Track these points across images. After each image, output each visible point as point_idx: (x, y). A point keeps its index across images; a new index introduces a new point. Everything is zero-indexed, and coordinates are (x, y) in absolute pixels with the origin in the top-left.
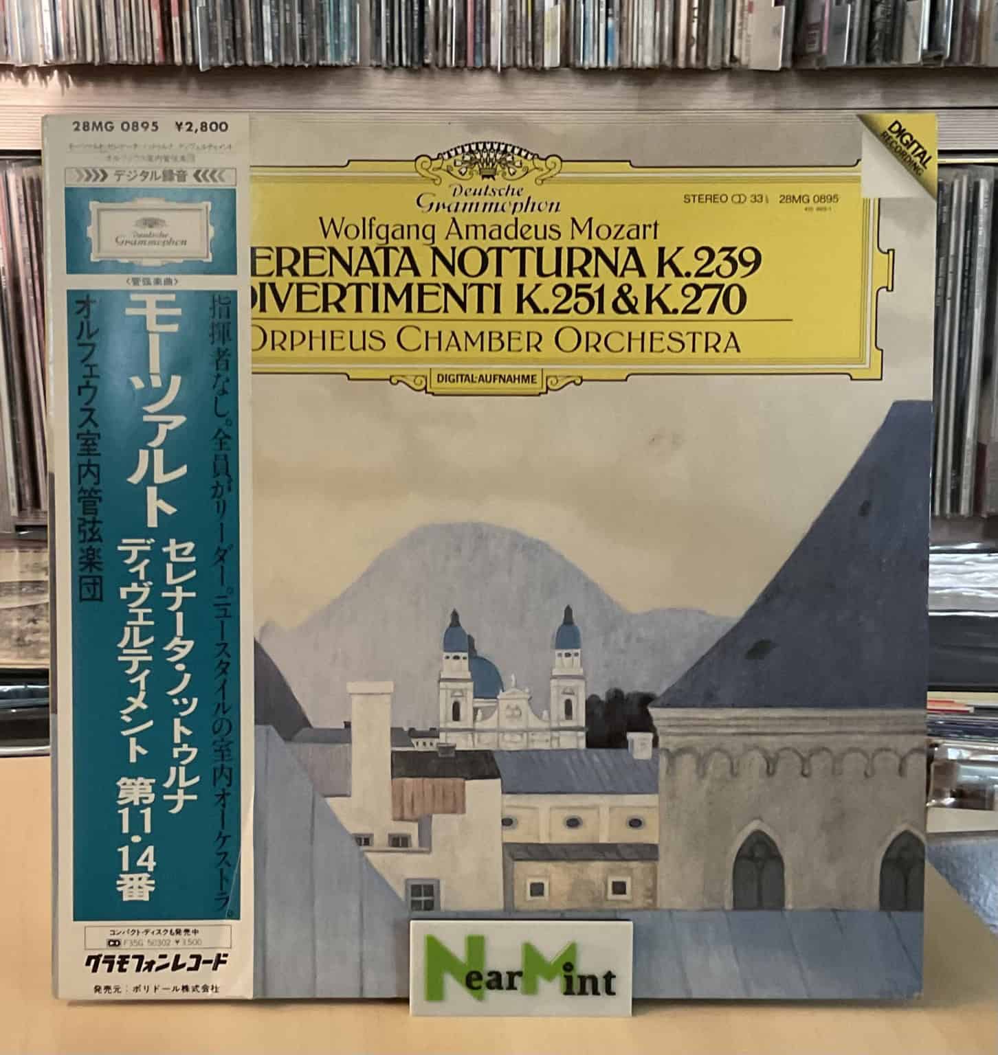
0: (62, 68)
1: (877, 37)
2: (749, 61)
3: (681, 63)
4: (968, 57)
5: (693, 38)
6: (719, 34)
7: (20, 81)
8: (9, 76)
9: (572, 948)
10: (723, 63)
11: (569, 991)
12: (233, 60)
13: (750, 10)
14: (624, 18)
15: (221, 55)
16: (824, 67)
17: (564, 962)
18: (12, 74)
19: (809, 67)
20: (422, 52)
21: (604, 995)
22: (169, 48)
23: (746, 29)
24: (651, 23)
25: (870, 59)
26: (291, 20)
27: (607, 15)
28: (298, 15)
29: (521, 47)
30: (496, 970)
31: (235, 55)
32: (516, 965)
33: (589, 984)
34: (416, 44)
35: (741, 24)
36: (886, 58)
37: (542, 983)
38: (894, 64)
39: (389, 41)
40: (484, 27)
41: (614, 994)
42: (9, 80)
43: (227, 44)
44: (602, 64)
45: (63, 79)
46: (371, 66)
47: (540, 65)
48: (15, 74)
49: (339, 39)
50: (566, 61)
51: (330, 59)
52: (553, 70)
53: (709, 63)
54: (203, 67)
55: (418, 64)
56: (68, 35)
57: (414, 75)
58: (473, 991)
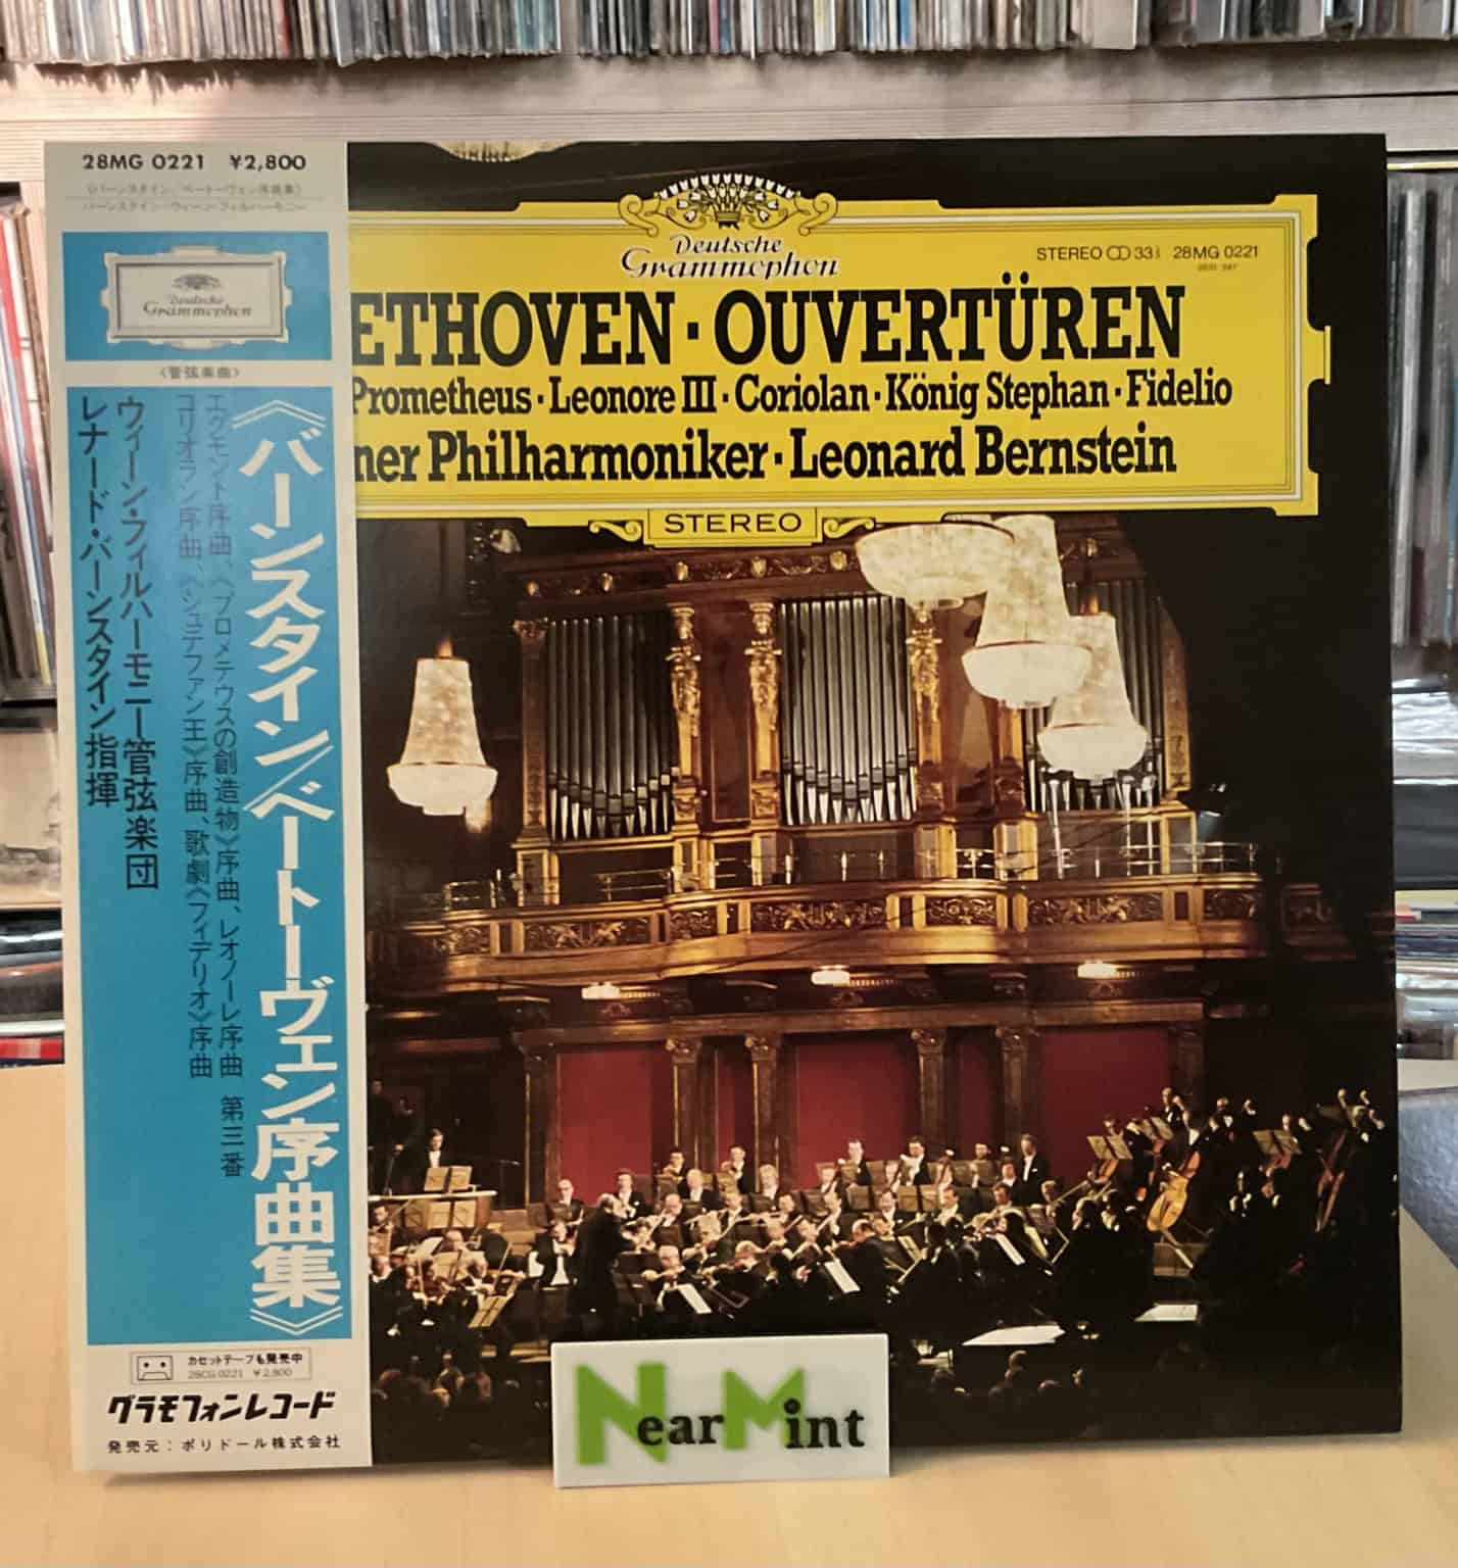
0: (152, 67)
2: (1092, 38)
3: (1001, 43)
4: (1387, 26)
5: (1016, 7)
7: (94, 87)
8: (80, 80)
9: (798, 1378)
10: (1057, 41)
11: (794, 1443)
12: (386, 49)
15: (369, 42)
16: (1194, 44)
17: (785, 1399)
18: (83, 77)
19: (1173, 44)
20: (647, 33)
21: (846, 1447)
22: (295, 36)
25: (1255, 31)
29: (783, 25)
30: (685, 1414)
31: (389, 42)
32: (714, 1408)
33: (823, 1431)
34: (638, 23)
36: (1277, 29)
37: (754, 1431)
38: (1288, 37)
39: (602, 20)
41: (861, 1444)
42: (79, 85)
43: (377, 29)
44: (894, 46)
45: (154, 83)
46: (579, 54)
47: (810, 49)
48: (87, 75)
49: (532, 18)
50: (845, 43)
51: (521, 47)
52: (827, 56)
53: (1039, 40)
54: (343, 61)
55: (642, 50)
56: (154, 20)
57: (635, 67)
58: (649, 1447)
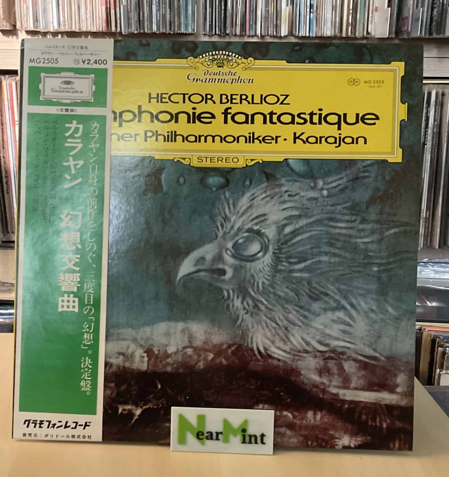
0: (62, 33)
5: (349, 23)
6: (362, 22)
7: (43, 38)
8: (39, 37)
9: (246, 422)
11: (244, 442)
13: (376, 10)
14: (318, 13)
19: (403, 37)
21: (260, 444)
23: (374, 19)
24: (330, 16)
25: (431, 34)
26: (165, 12)
27: (310, 12)
28: (168, 10)
29: (271, 27)
32: (220, 429)
33: (253, 439)
34: (222, 24)
35: (372, 17)
37: (231, 437)
39: (210, 23)
40: (254, 17)
41: (264, 444)
43: (136, 23)
44: (307, 35)
45: (63, 38)
48: (41, 35)
54: (124, 33)
56: (64, 17)
58: (199, 441)
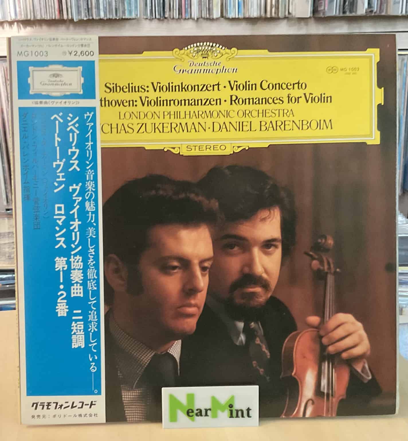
1: (347, 3)
4: (383, 12)
10: (285, 15)
12: (88, 16)
15: (83, 14)
21: (246, 417)
22: (61, 12)
31: (89, 14)
32: (208, 406)
36: (351, 12)
38: (353, 14)
46: (144, 18)
49: (131, 7)
50: (222, 15)
51: (127, 16)
55: (162, 17)
57: (161, 22)
58: (190, 417)
